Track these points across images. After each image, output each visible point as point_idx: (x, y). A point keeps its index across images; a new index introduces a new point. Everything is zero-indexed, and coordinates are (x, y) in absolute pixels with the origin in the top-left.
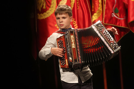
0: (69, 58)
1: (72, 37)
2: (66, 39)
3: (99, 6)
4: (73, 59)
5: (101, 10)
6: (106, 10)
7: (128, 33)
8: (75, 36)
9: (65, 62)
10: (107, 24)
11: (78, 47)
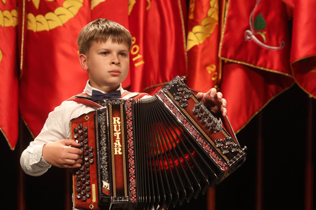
0: (102, 184)
1: (117, 121)
2: (99, 125)
3: (210, 7)
4: (114, 187)
5: (216, 17)
6: (229, 19)
7: (287, 89)
8: (125, 121)
9: (90, 191)
10: (231, 61)
11: (131, 152)
